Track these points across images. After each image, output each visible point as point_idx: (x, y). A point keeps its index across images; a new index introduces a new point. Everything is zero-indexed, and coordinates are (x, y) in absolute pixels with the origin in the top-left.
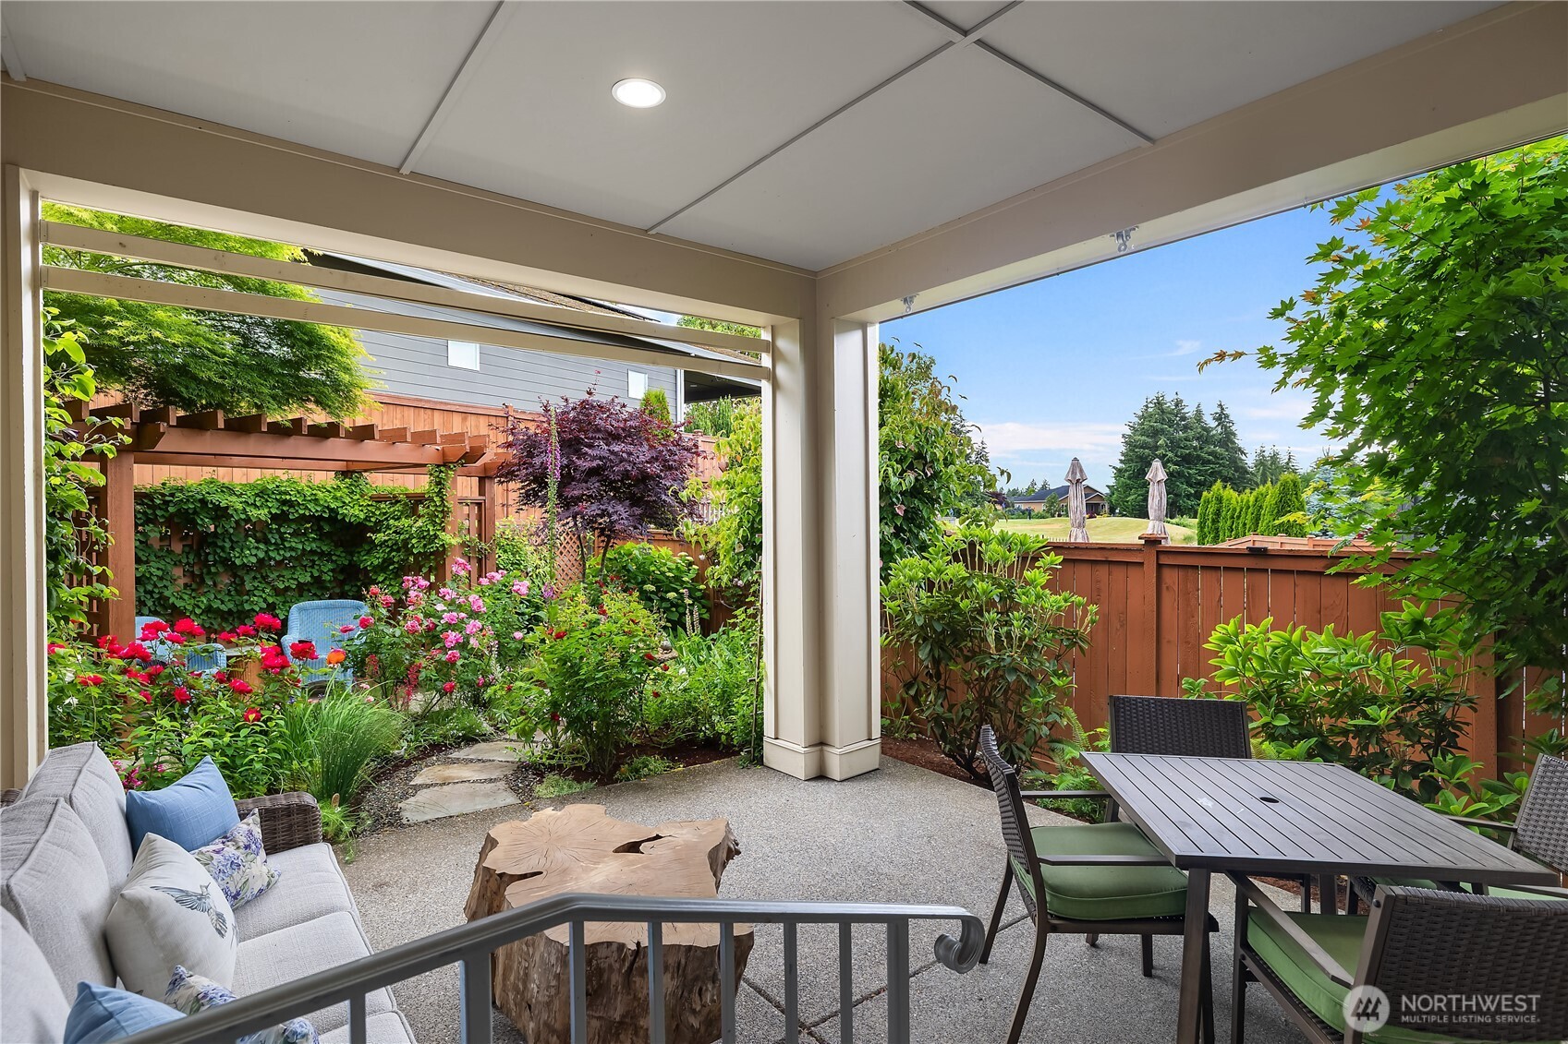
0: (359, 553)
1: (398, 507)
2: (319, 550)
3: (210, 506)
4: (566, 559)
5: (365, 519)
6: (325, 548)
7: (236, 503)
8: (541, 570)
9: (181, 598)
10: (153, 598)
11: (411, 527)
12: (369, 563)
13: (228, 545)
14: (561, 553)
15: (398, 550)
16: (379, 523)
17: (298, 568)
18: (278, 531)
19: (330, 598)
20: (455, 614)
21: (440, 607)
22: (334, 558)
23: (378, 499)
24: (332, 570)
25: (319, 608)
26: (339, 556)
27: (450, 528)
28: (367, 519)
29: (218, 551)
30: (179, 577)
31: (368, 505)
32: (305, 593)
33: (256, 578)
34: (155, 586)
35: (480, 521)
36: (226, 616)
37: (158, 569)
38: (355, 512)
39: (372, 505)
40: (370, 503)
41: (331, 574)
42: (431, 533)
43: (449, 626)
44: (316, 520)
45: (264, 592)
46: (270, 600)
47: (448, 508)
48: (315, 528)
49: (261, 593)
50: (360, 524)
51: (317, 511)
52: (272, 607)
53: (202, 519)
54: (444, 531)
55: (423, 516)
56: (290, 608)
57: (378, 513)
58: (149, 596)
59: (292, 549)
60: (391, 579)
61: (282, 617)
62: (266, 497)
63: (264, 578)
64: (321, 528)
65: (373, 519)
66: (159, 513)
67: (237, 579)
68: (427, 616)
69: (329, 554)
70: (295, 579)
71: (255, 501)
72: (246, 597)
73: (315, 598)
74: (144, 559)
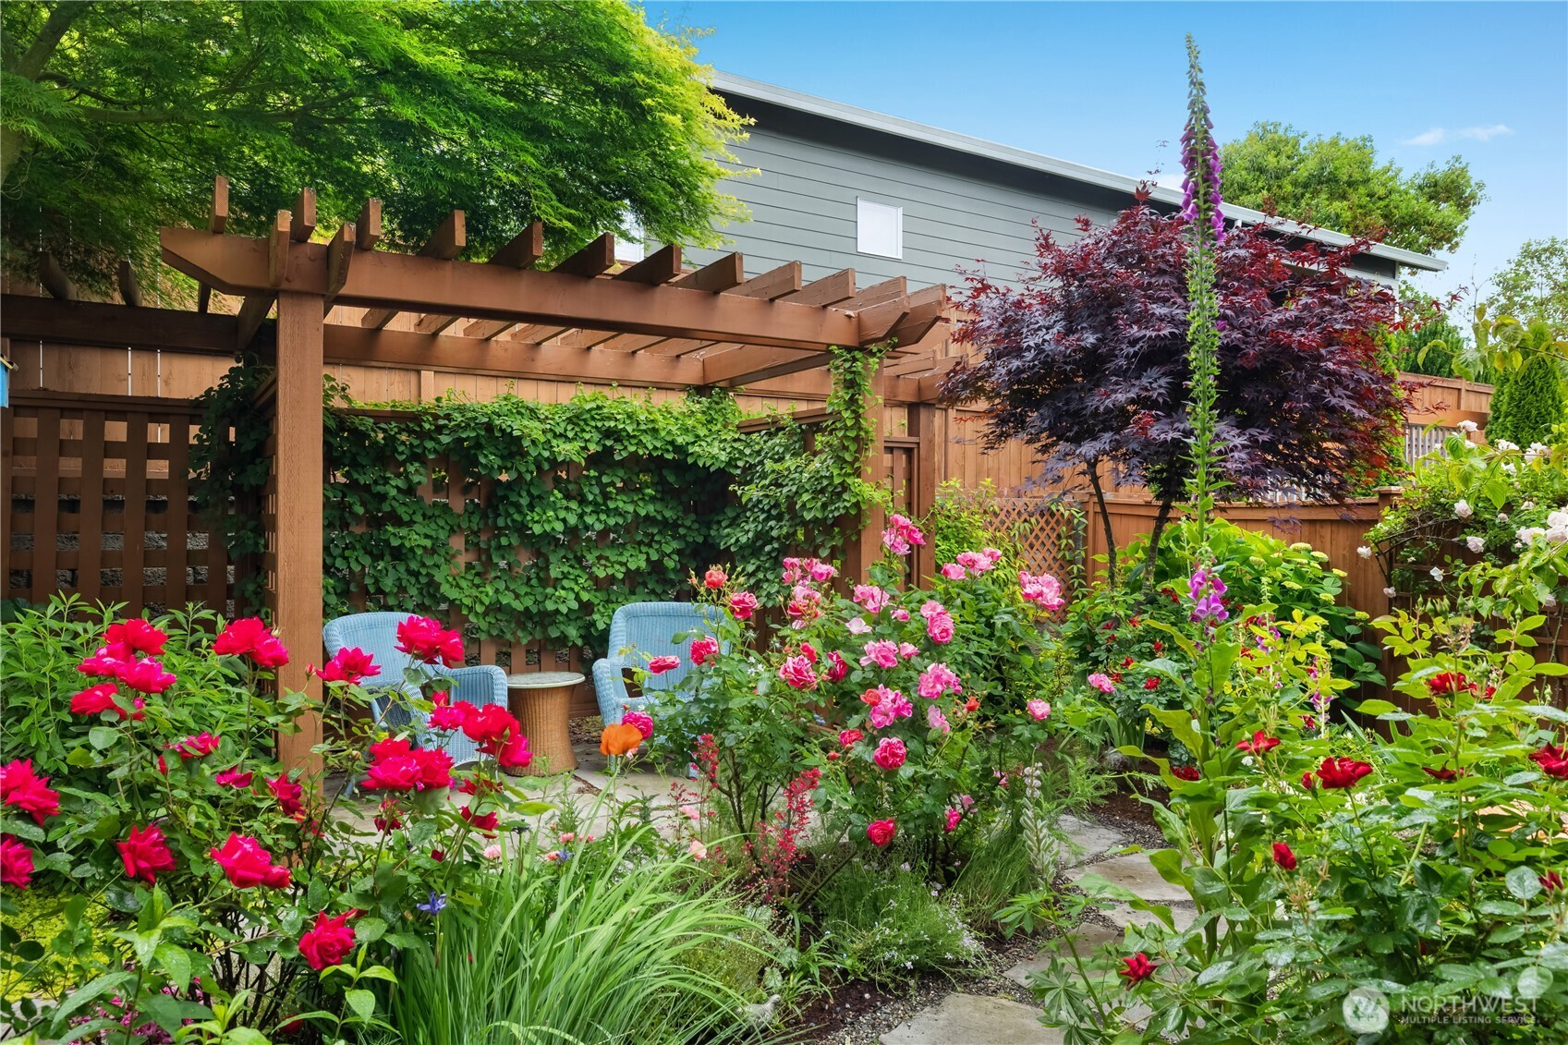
0: (719, 523)
1: (780, 439)
2: (659, 517)
3: (498, 434)
4: (1039, 556)
5: (728, 464)
6: (668, 514)
7: (535, 429)
8: (1001, 573)
9: (458, 586)
10: (419, 583)
11: (801, 473)
12: (733, 541)
13: (524, 501)
14: (1032, 546)
15: (779, 518)
16: (749, 468)
17: (628, 547)
18: (599, 482)
19: (677, 599)
20: (890, 644)
21: (857, 626)
22: (682, 531)
23: (748, 428)
24: (679, 552)
25: (653, 614)
26: (689, 528)
27: (869, 470)
28: (731, 462)
29: (512, 510)
30: (458, 552)
31: (735, 440)
32: (637, 589)
33: (567, 559)
34: (423, 565)
35: (910, 480)
36: (523, 619)
37: (427, 536)
38: (712, 452)
39: (739, 440)
40: (736, 437)
41: (676, 557)
42: (837, 481)
43: (881, 673)
44: (655, 464)
45: (577, 583)
46: (585, 596)
47: (866, 432)
48: (654, 479)
49: (572, 584)
50: (720, 472)
51: (656, 449)
52: (587, 608)
53: (486, 456)
54: (859, 476)
55: (821, 452)
56: (614, 611)
57: (748, 451)
58: (413, 580)
59: (617, 512)
60: (766, 570)
61: (601, 626)
62: (582, 424)
63: (579, 559)
64: (662, 480)
65: (740, 464)
66: (428, 444)
68: (831, 645)
69: (675, 526)
70: (622, 564)
71: (565, 431)
72: (550, 591)
73: (653, 597)
74: (406, 518)
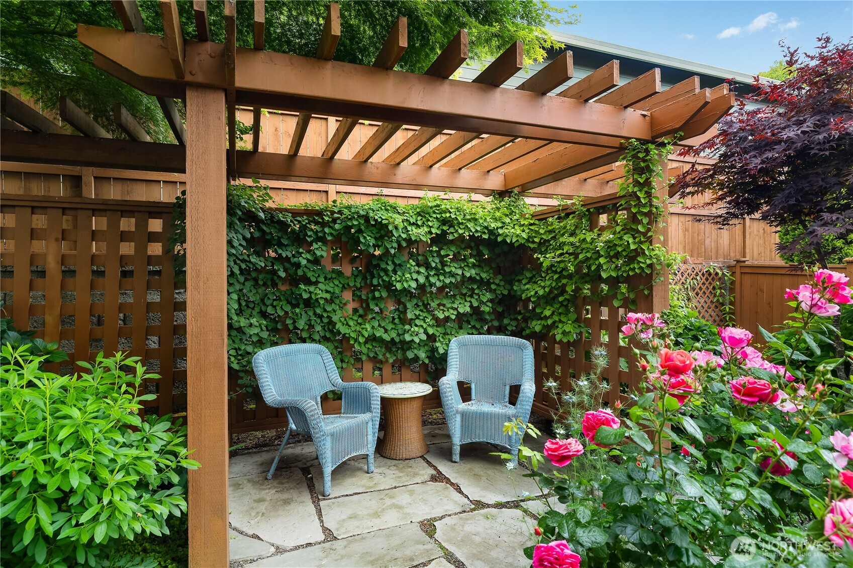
0: (519, 281)
1: (571, 220)
2: (478, 278)
3: (373, 223)
5: (528, 240)
6: (484, 275)
7: (398, 220)
9: (347, 324)
10: (323, 322)
12: (533, 293)
13: (390, 268)
14: (697, 294)
16: (544, 243)
17: (458, 297)
18: (439, 255)
19: (489, 332)
22: (493, 287)
23: (541, 216)
24: (491, 301)
25: (478, 343)
26: (498, 285)
27: (661, 238)
28: (529, 240)
29: (382, 274)
30: (348, 301)
31: (531, 225)
32: (465, 325)
33: (418, 306)
34: (325, 310)
36: (390, 346)
37: (327, 292)
38: (515, 233)
39: (534, 224)
40: (532, 222)
41: (490, 304)
44: (475, 242)
45: (425, 322)
46: (431, 331)
47: (657, 208)
48: (475, 253)
49: (422, 323)
50: (522, 245)
51: (477, 231)
52: (432, 338)
53: (365, 238)
54: (651, 243)
56: (450, 341)
57: (542, 232)
58: (319, 321)
59: (452, 275)
60: (560, 314)
61: (442, 351)
62: (427, 216)
63: (426, 306)
64: (480, 254)
65: (537, 240)
66: (327, 230)
67: (401, 306)
69: (489, 283)
70: (453, 308)
71: (417, 221)
72: (407, 327)
73: (474, 331)
74: (313, 279)
